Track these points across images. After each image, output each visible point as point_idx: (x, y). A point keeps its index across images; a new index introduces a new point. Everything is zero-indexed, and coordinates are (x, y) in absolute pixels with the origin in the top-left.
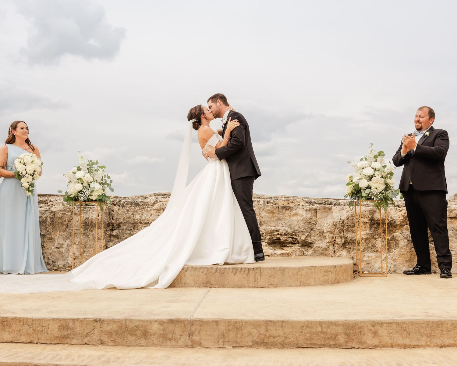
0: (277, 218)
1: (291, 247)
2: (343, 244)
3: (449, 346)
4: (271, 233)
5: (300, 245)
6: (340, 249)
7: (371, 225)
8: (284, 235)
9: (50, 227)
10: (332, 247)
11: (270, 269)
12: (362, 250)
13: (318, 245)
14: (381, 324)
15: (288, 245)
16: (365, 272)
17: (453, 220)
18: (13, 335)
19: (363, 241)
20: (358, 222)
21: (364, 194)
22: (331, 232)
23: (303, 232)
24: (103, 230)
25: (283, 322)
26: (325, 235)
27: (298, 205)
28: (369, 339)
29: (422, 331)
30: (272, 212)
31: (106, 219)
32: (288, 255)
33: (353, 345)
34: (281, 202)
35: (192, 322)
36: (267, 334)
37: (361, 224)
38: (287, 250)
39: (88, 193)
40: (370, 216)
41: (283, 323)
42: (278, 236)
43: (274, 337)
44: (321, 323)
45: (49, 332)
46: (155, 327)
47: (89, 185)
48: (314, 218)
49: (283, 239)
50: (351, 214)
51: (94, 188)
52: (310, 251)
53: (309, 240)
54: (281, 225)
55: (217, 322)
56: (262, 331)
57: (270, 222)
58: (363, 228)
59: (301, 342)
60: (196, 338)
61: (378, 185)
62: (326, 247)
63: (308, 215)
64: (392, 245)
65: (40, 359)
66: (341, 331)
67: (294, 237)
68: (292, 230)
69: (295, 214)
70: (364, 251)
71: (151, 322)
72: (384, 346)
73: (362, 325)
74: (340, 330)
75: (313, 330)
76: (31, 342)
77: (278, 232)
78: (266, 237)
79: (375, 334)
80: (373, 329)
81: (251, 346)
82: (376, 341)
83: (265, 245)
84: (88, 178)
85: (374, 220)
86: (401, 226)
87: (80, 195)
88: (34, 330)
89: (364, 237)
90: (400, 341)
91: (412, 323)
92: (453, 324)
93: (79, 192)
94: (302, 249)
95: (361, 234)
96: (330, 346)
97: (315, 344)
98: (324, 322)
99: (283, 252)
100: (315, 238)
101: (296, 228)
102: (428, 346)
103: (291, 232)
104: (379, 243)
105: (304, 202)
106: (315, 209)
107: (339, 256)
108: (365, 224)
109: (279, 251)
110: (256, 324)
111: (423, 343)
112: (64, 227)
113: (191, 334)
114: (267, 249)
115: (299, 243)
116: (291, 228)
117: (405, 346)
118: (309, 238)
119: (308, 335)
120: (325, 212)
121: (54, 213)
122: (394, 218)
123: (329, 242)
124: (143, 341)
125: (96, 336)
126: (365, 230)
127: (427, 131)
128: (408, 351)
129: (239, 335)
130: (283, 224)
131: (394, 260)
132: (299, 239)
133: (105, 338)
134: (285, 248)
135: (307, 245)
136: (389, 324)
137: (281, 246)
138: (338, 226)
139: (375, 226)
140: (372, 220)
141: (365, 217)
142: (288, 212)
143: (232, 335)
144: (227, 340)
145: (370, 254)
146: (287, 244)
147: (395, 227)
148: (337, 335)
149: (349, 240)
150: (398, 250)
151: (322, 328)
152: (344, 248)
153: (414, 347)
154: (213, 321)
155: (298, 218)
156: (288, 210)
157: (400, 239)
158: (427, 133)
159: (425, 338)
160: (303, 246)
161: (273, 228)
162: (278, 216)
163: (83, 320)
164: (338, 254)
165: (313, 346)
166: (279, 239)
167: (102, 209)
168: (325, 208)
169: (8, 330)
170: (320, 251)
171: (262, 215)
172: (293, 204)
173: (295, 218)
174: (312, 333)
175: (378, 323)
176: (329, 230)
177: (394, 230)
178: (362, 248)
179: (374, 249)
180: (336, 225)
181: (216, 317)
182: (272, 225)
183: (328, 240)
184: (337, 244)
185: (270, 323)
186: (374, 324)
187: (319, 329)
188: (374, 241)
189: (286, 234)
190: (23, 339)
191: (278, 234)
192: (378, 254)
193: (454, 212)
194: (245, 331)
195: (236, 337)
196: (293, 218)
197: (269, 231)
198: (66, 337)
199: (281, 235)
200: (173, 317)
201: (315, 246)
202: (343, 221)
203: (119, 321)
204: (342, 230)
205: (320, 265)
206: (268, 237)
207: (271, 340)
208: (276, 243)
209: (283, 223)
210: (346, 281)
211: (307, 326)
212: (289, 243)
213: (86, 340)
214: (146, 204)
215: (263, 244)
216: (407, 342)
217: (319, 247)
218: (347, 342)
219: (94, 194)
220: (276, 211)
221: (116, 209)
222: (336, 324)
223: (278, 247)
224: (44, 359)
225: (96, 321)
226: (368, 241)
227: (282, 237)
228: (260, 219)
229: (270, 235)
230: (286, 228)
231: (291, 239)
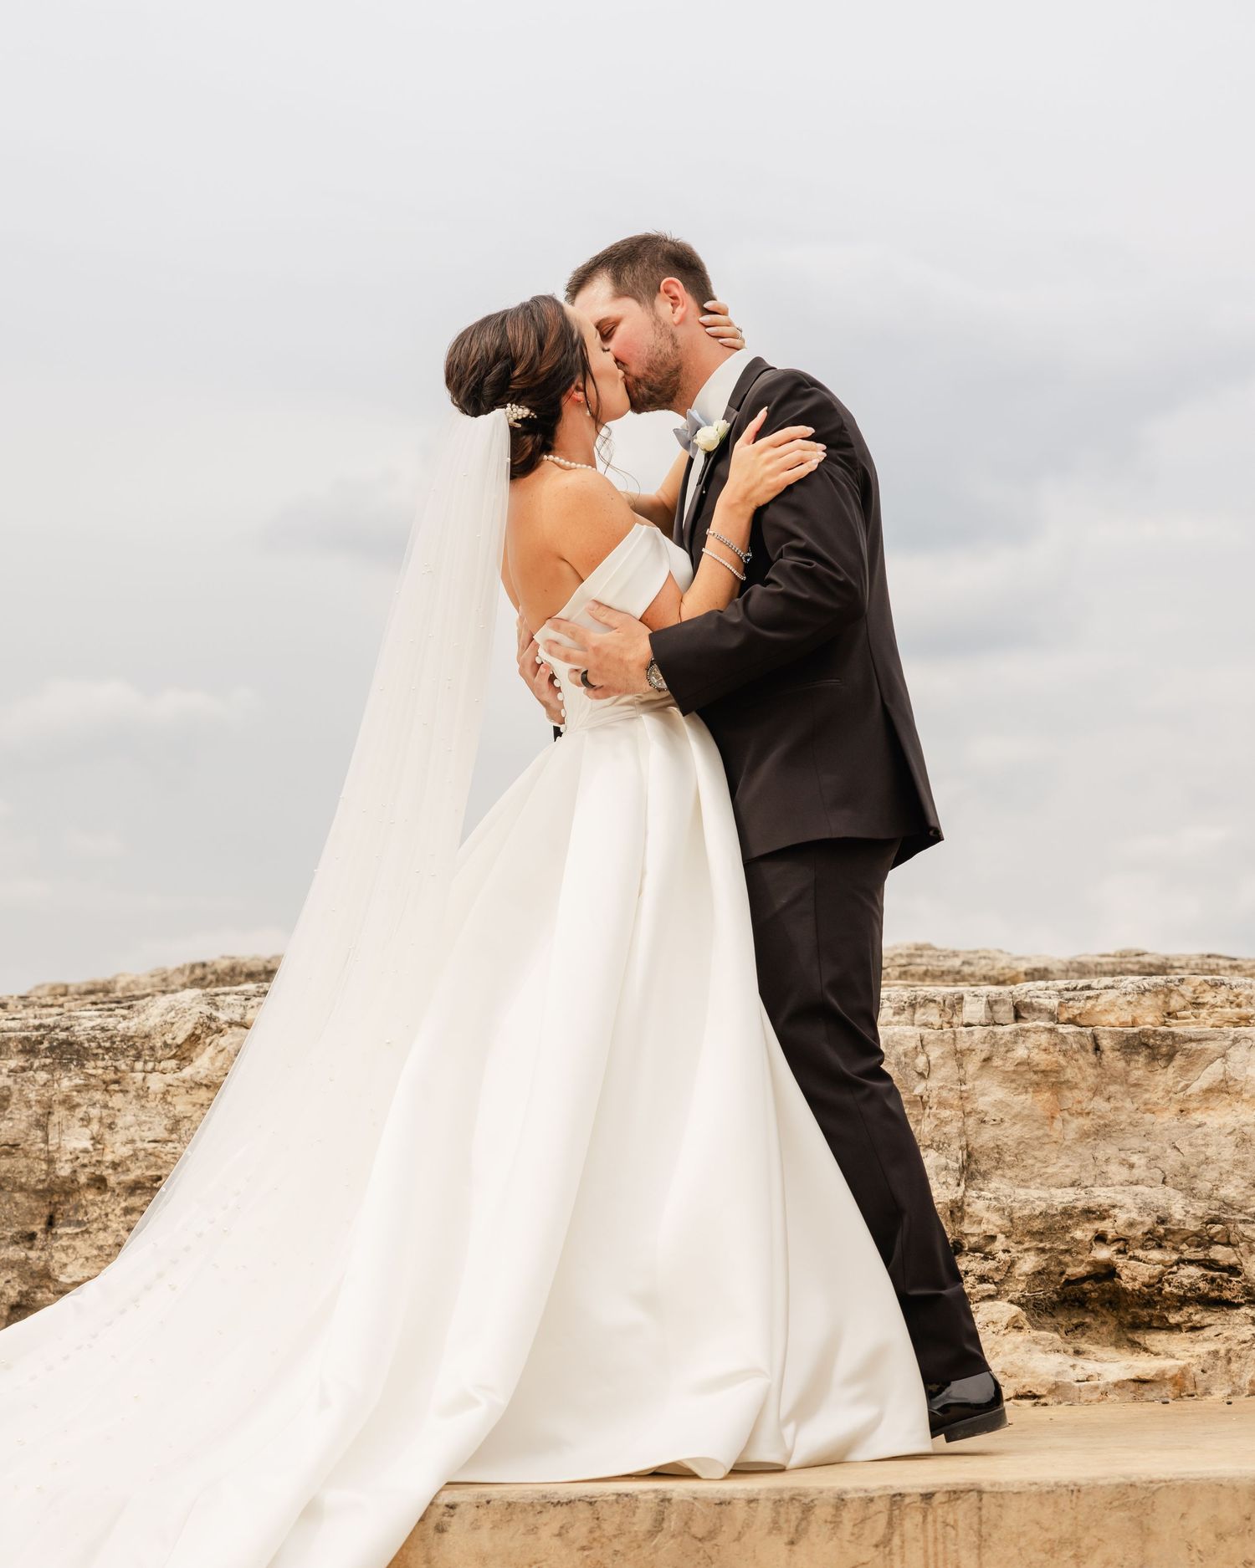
0: (1086, 1123)
1: (1194, 1329)
8: (1143, 1247)
15: (1174, 1318)
27: (1236, 1024)
30: (1050, 1080)
32: (1182, 1387)
34: (1113, 1004)
42: (1103, 1253)
49: (1136, 1272)
54: (1117, 1173)
57: (1036, 1153)
67: (1220, 1253)
68: (1200, 1208)
69: (1223, 1089)
77: (1102, 1226)
78: (1013, 1264)
83: (1006, 1319)
99: (1144, 1365)
101: (1230, 1191)
103: (1196, 1217)
109: (1114, 1365)
115: (1253, 1297)
116: (1191, 1192)
130: (1132, 1166)
132: (1251, 1268)
134: (1157, 1340)
137: (1120, 1323)
142: (1166, 1077)
146: (1168, 1309)
155: (1244, 1118)
156: (1170, 1057)
161: (1063, 1197)
162: (1099, 1104)
166: (1108, 1272)
171: (982, 1103)
172: (1204, 1012)
173: (1219, 1118)
182: (1052, 1175)
189: (1154, 1240)
191: (1101, 1238)
196: (1208, 1120)
197: (1032, 1217)
199: (1120, 1245)
206: (1029, 1263)
208: (1090, 1302)
209: (1134, 1159)
212: (1183, 1302)
214: (135, 1048)
220: (1080, 1070)
223: (1104, 1329)
227: (1131, 1258)
228: (963, 1133)
229: (1043, 1250)
230: (1159, 1196)
231: (1194, 1271)
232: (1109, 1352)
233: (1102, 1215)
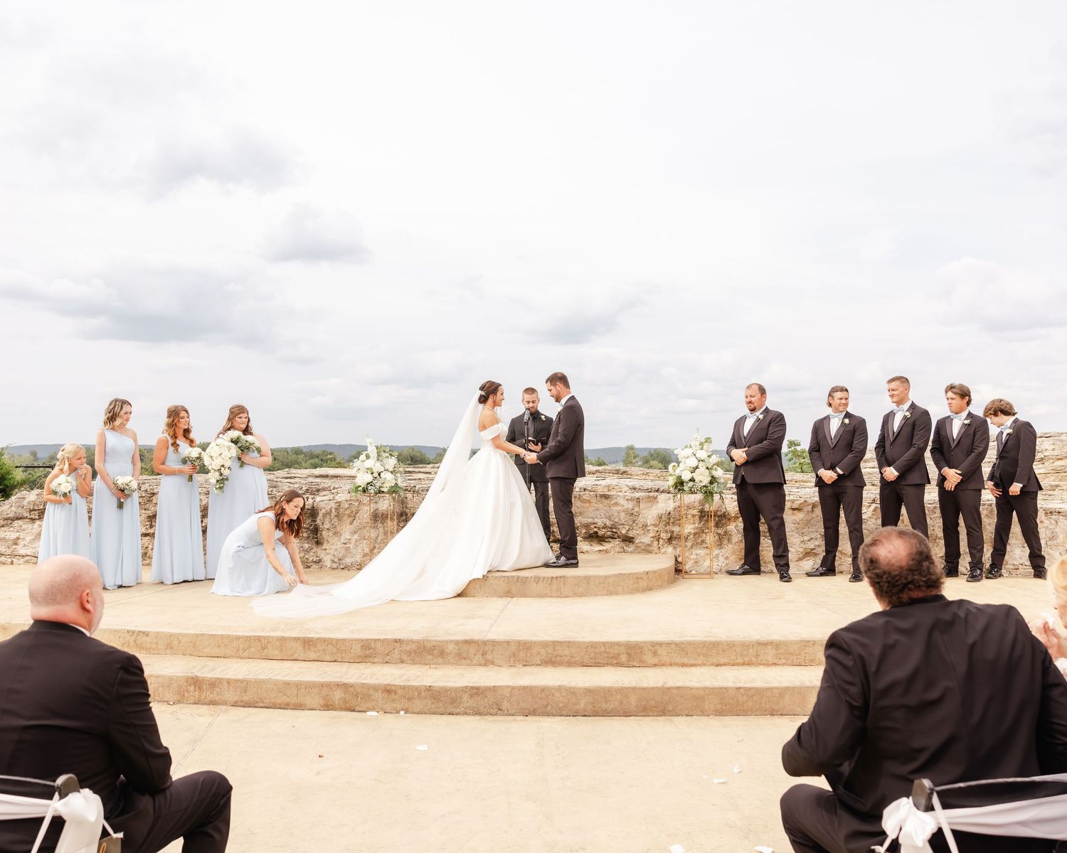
0: (594, 508)
1: (609, 542)
2: (669, 539)
3: (724, 665)
4: (587, 526)
5: (620, 540)
6: (666, 545)
7: (701, 517)
8: (602, 529)
9: (336, 520)
10: (656, 543)
11: (575, 577)
12: (689, 547)
13: (640, 540)
14: (660, 644)
15: (607, 540)
16: (693, 572)
17: (795, 512)
18: (318, 654)
19: (691, 536)
20: (686, 514)
21: (686, 488)
22: (655, 525)
23: (623, 524)
24: (395, 522)
25: (569, 642)
26: (649, 528)
27: (620, 492)
28: (649, 658)
29: (699, 651)
31: (398, 510)
32: (606, 551)
33: (635, 664)
34: (600, 488)
35: (485, 643)
36: (555, 653)
37: (689, 516)
38: (607, 546)
39: (378, 485)
40: (700, 508)
41: (569, 644)
42: (596, 530)
43: (561, 657)
44: (604, 644)
45: (352, 651)
46: (451, 647)
47: (379, 475)
48: (636, 509)
49: (601, 533)
50: (678, 504)
51: (386, 479)
52: (631, 548)
53: (631, 534)
54: (599, 516)
55: (508, 642)
56: (550, 650)
57: (587, 513)
58: (692, 521)
59: (586, 661)
60: (489, 657)
61: (703, 478)
62: (649, 543)
63: (630, 505)
64: (725, 542)
65: (348, 678)
66: (623, 651)
67: (614, 530)
68: (611, 523)
69: (616, 504)
70: (692, 547)
71: (447, 642)
72: (663, 665)
73: (643, 645)
74: (622, 649)
75: (597, 650)
76: (335, 661)
79: (655, 654)
80: (653, 649)
81: (540, 665)
82: (655, 661)
84: (378, 467)
85: (704, 511)
86: (736, 518)
87: (370, 488)
88: (338, 650)
89: (693, 532)
90: (678, 660)
91: (690, 643)
92: (728, 645)
93: (368, 484)
94: (622, 544)
95: (689, 528)
96: (612, 665)
97: (599, 663)
98: (607, 643)
99: (601, 548)
100: (637, 532)
101: (616, 520)
102: (704, 665)
104: (710, 538)
105: (627, 488)
106: (638, 499)
107: (664, 553)
108: (693, 516)
109: (597, 547)
110: (545, 645)
111: (700, 662)
112: (351, 519)
113: (484, 654)
114: (582, 545)
115: (619, 537)
116: (610, 520)
117: (683, 665)
118: (630, 532)
119: (592, 655)
120: (650, 502)
121: (339, 503)
122: (728, 509)
123: (653, 537)
124: (440, 660)
125: (396, 655)
126: (694, 524)
127: (761, 414)
128: (685, 670)
129: (528, 655)
130: (601, 516)
131: (727, 558)
132: (619, 532)
133: (405, 657)
134: (604, 544)
135: (628, 540)
136: (669, 644)
137: (598, 541)
138: (663, 519)
139: (705, 518)
140: (702, 511)
141: (694, 508)
142: (608, 501)
143: (522, 654)
144: (518, 658)
145: (699, 552)
147: (729, 519)
148: (619, 655)
149: (675, 534)
150: (730, 546)
151: (605, 648)
152: (670, 544)
153: (692, 666)
154: (505, 642)
155: (619, 509)
156: (607, 499)
157: (733, 533)
158: (761, 417)
159: (702, 657)
160: (624, 540)
161: (590, 520)
162: (596, 505)
163: (384, 641)
164: (663, 550)
165: (597, 665)
166: (597, 532)
167: (394, 498)
168: (649, 497)
169: (313, 649)
170: (643, 547)
172: (614, 490)
173: (615, 508)
174: (595, 653)
175: (657, 644)
176: (654, 523)
177: (728, 523)
178: (689, 544)
179: (704, 545)
180: (661, 518)
181: (507, 638)
182: (589, 517)
183: (652, 535)
184: (662, 539)
185: (557, 644)
186: (655, 644)
187: (603, 649)
188: (704, 536)
189: (604, 528)
190: (328, 658)
191: (595, 527)
192: (708, 551)
193: (796, 502)
194: (534, 651)
195: (526, 656)
196: (613, 509)
197: (585, 523)
198: (367, 656)
199: (598, 528)
200: (468, 638)
201: (637, 541)
202: (669, 513)
203: (417, 641)
204: (668, 523)
205: (629, 572)
206: (584, 531)
207: (559, 658)
208: (594, 537)
209: (601, 514)
210: (661, 587)
211: (592, 647)
212: (608, 538)
213: (387, 659)
215: (579, 539)
216: (685, 661)
217: (641, 542)
218: (628, 661)
219: (385, 485)
220: (593, 500)
221: (409, 496)
222: (618, 644)
223: (596, 542)
224: (351, 678)
225: (396, 641)
226: (697, 536)
227: (600, 530)
229: (586, 529)
230: (605, 520)
231: (610, 533)
232: (596, 545)
233: (596, 524)
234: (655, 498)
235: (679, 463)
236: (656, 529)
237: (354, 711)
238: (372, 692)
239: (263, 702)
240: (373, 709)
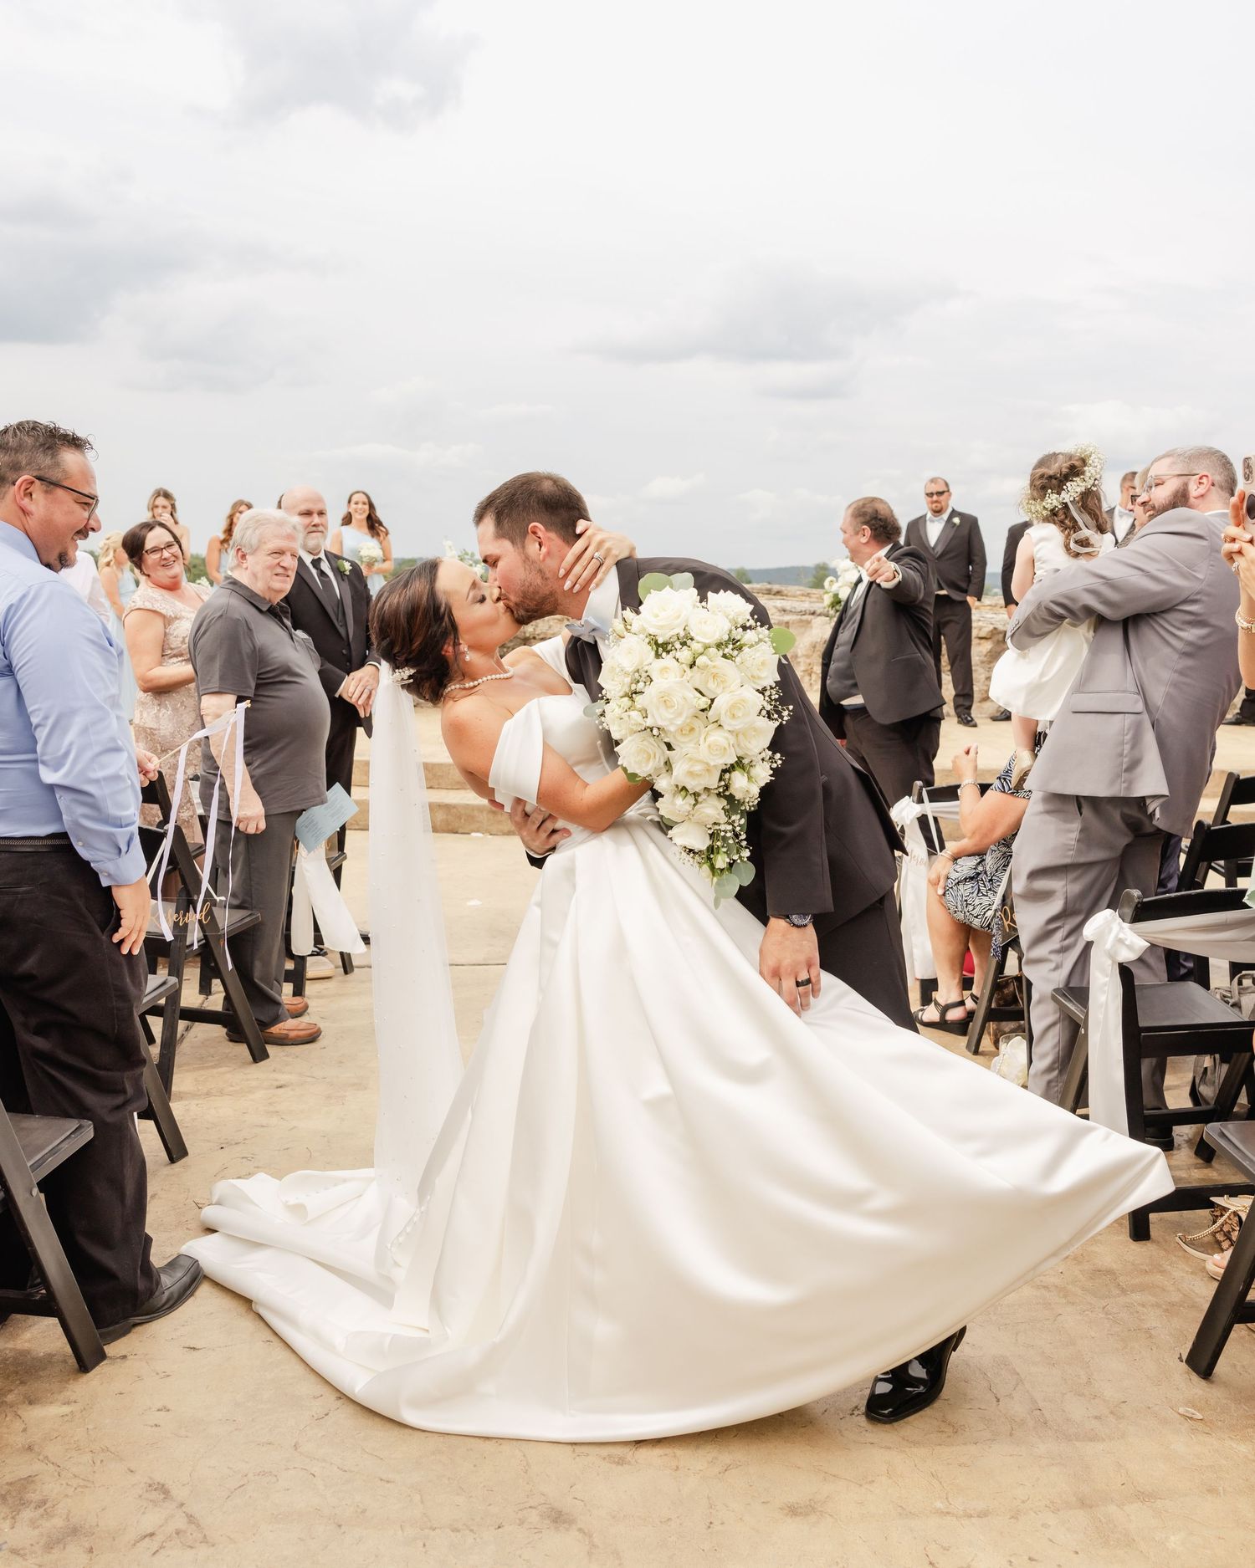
22: (807, 656)
106: (787, 623)
120: (803, 626)
123: (804, 671)
168: (801, 621)
176: (805, 653)
180: (814, 647)
184: (816, 673)
234: (809, 622)
235: (837, 577)
236: (808, 661)
237: (457, 833)
238: (476, 813)
239: (358, 824)
240: (478, 831)
